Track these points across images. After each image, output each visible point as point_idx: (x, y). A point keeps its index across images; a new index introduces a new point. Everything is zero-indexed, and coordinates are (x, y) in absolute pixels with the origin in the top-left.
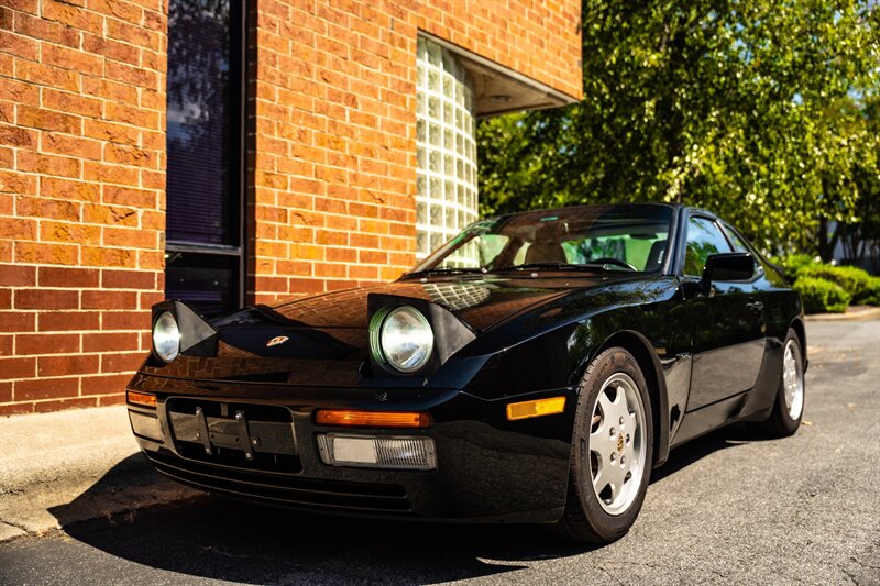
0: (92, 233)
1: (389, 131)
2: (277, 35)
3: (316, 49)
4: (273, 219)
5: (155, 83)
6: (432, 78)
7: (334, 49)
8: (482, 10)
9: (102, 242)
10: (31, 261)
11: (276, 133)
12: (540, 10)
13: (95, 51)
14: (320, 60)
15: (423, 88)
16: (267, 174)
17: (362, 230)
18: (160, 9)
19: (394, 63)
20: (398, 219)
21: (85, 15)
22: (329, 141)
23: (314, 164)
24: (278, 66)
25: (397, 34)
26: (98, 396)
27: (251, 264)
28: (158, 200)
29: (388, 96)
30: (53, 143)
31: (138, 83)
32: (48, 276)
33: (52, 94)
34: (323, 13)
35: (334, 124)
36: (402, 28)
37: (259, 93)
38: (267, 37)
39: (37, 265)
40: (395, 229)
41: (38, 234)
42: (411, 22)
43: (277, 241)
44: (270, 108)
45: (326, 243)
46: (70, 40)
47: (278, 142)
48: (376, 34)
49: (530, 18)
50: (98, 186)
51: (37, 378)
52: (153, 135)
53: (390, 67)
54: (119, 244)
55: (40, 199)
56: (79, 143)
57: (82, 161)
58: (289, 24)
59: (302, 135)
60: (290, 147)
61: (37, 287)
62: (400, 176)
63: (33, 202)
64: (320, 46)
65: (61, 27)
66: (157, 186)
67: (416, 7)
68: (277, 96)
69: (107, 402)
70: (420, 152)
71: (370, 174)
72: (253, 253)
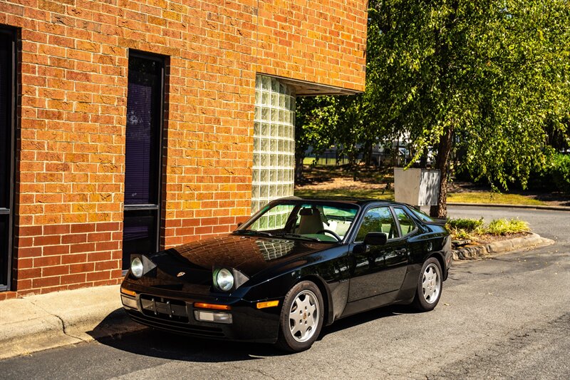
0: (93, 207)
1: (238, 134)
2: (179, 94)
3: (199, 97)
4: (175, 190)
5: (121, 131)
6: (264, 96)
7: (208, 95)
8: (297, 52)
9: (96, 210)
10: (68, 222)
11: (177, 146)
12: (338, 41)
13: (95, 122)
14: (201, 103)
15: (259, 104)
16: (172, 167)
17: (221, 190)
18: (124, 95)
19: (242, 95)
20: (242, 182)
21: (92, 106)
22: (205, 145)
23: (196, 159)
24: (179, 111)
25: (244, 79)
26: (93, 282)
27: (163, 213)
28: (121, 187)
29: (238, 115)
30: (78, 168)
31: (114, 133)
32: (75, 228)
33: (78, 145)
35: (207, 136)
36: (247, 75)
37: (169, 127)
38: (174, 97)
39: (71, 224)
40: (239, 188)
41: (71, 210)
42: (252, 71)
43: (177, 201)
44: (174, 134)
45: (202, 199)
46: (85, 119)
47: (178, 150)
48: (232, 82)
49: (329, 48)
50: (96, 184)
51: (69, 274)
52: (120, 157)
53: (239, 99)
54: (104, 211)
55: (72, 194)
56: (88, 166)
57: (89, 174)
58: (185, 87)
59: (190, 144)
60: (184, 152)
61: (70, 234)
62: (243, 158)
63: (70, 196)
64: (201, 95)
65: (82, 114)
66: (121, 181)
67: (255, 60)
68: (178, 127)
69: (97, 284)
70: (255, 141)
71: (226, 160)
72: (165, 209)
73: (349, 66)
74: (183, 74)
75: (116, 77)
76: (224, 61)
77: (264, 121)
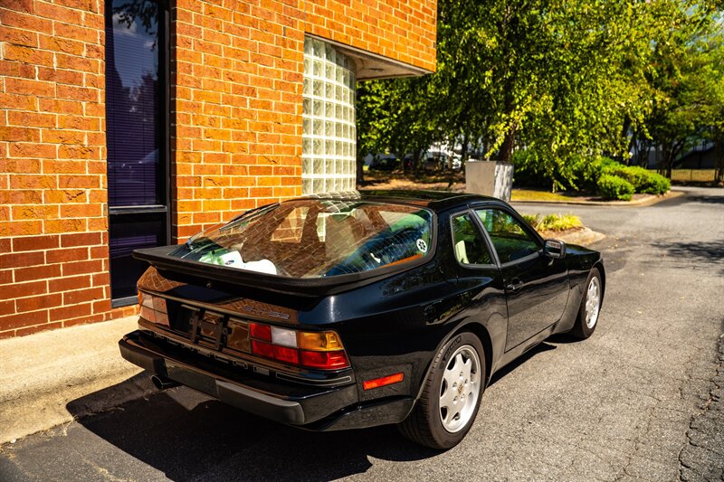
0: (53, 210)
1: (281, 111)
2: (192, 50)
3: (223, 57)
4: (190, 185)
5: (96, 97)
6: (317, 67)
7: (237, 55)
8: (358, 13)
9: (59, 215)
10: (6, 235)
11: (192, 122)
12: (405, 8)
13: (48, 80)
14: (227, 64)
15: (309, 75)
16: (185, 153)
17: (259, 184)
18: (99, 42)
19: (286, 60)
20: (288, 174)
21: (38, 54)
22: (234, 124)
23: (222, 142)
24: (193, 73)
25: (288, 38)
26: (62, 321)
27: (174, 218)
28: (101, 181)
29: (280, 85)
30: (17, 150)
31: (83, 99)
32: (19, 244)
33: (16, 114)
34: (229, 29)
35: (237, 111)
36: (292, 34)
37: (178, 95)
38: (184, 53)
39: (12, 237)
40: (284, 181)
41: (11, 216)
42: (299, 30)
43: (194, 200)
44: (187, 105)
45: (231, 197)
46: (27, 73)
47: (194, 129)
48: (271, 40)
49: (396, 15)
50: (55, 177)
51: (16, 313)
52: (96, 136)
53: (282, 64)
54: (72, 216)
55: (10, 191)
56: (39, 148)
57: (41, 160)
58: (201, 40)
59: (212, 122)
60: (203, 132)
61: (12, 252)
62: (289, 142)
63: (5, 193)
64: (226, 55)
65: (20, 65)
66: (100, 171)
67: (304, 16)
68: (192, 96)
69: (68, 324)
70: (306, 122)
71: (265, 144)
72: (176, 211)
73: (418, 40)
74: (198, 21)
75: (83, 13)
76: (259, 12)
77: (317, 97)
